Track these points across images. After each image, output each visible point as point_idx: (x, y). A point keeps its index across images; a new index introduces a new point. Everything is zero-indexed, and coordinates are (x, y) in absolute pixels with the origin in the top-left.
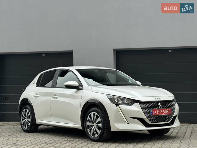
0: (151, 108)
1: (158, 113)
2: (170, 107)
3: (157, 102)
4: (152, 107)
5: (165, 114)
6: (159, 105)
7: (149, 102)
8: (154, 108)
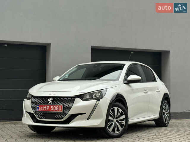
0: (38, 103)
1: (45, 109)
2: (62, 104)
3: (49, 97)
4: (40, 102)
5: (53, 110)
6: (49, 101)
7: (39, 97)
8: (41, 103)
